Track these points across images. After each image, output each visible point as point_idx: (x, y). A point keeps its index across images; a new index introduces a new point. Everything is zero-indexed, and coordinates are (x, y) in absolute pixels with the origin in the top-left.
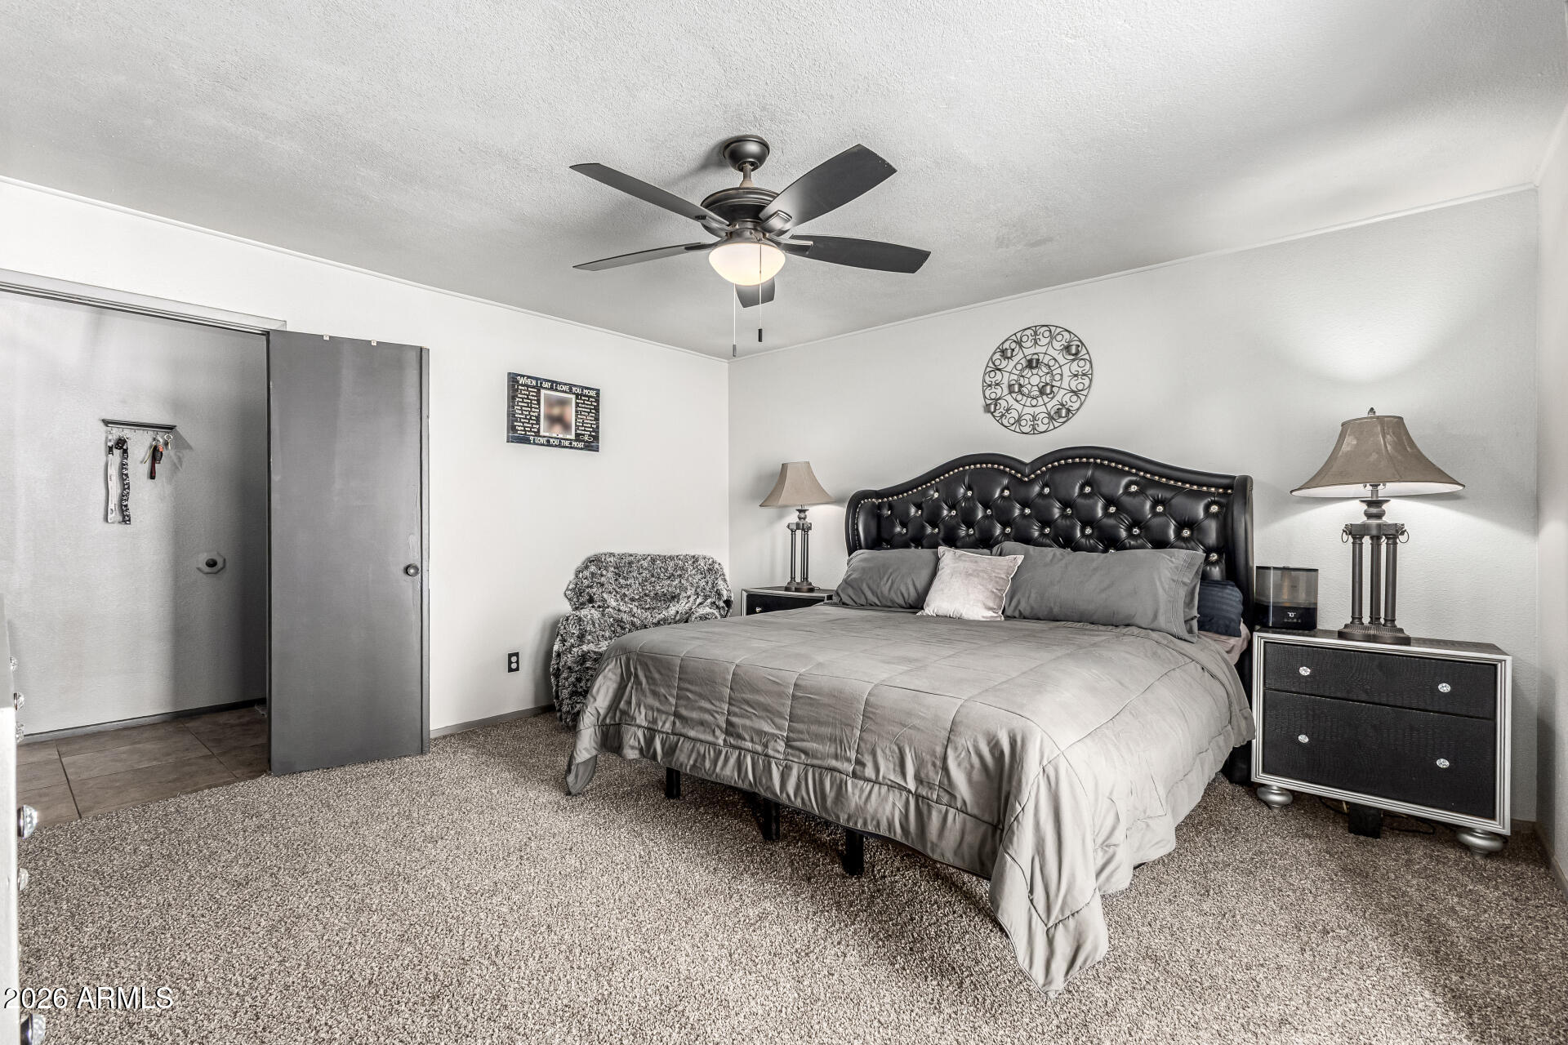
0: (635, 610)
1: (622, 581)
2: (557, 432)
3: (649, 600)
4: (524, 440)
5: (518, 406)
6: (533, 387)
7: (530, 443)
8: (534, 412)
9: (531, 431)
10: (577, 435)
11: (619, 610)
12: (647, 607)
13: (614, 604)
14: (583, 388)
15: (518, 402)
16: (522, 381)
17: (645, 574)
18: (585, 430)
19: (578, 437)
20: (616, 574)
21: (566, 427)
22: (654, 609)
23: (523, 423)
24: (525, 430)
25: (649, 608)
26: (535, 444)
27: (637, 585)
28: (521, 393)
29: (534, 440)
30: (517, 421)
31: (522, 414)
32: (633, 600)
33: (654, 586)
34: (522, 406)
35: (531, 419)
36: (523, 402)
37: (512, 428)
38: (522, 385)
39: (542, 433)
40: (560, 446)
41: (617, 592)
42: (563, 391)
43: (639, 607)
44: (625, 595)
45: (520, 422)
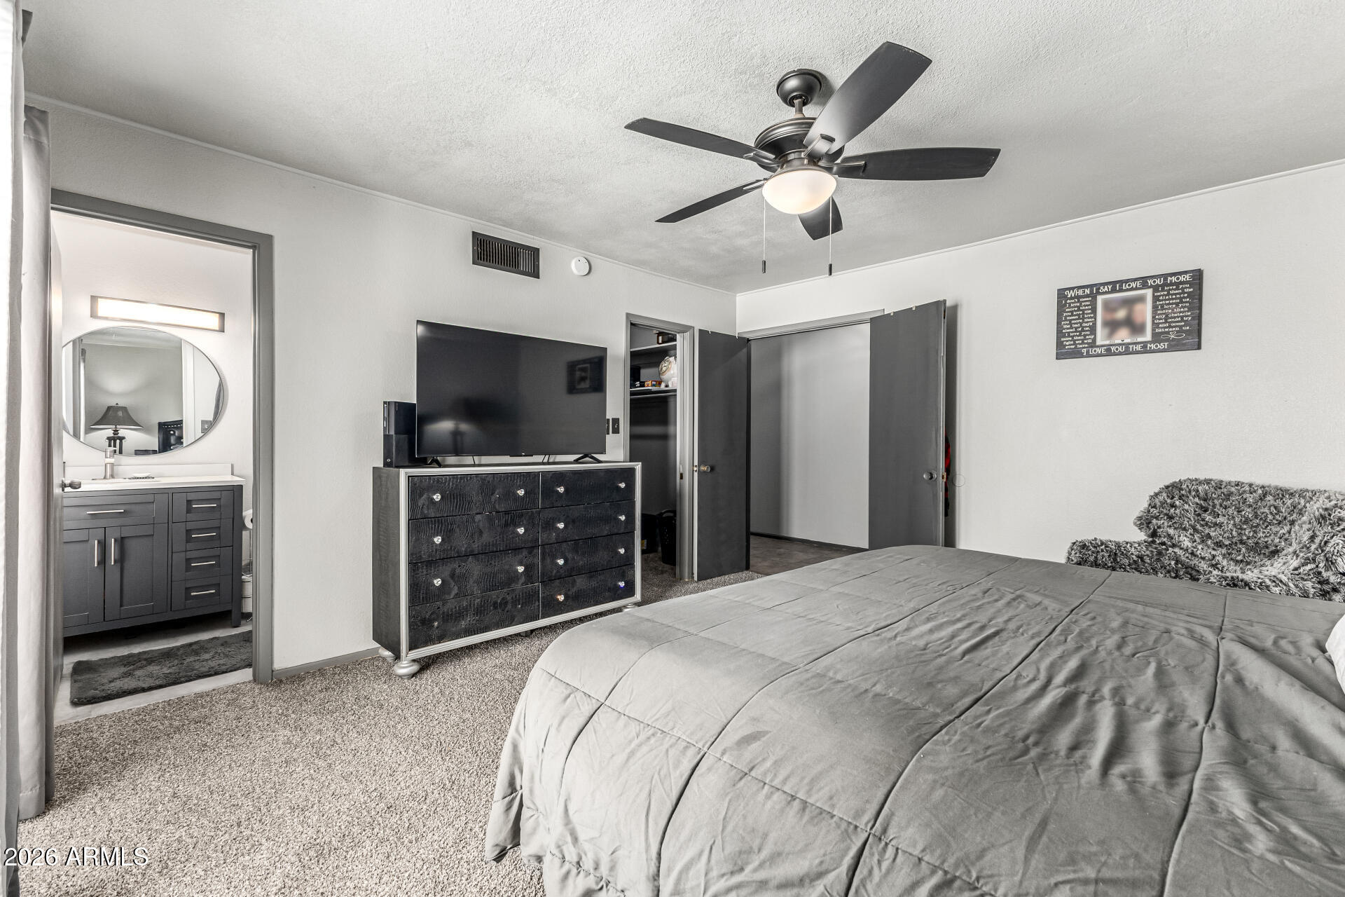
0: (1220, 558)
1: (1208, 518)
2: (1123, 336)
3: (1244, 550)
4: (1076, 354)
5: (1066, 320)
6: (1087, 296)
7: (1083, 357)
8: (1087, 322)
9: (1083, 343)
10: (1154, 335)
11: (1192, 554)
12: (1239, 558)
13: (1186, 543)
14: (1165, 276)
15: (1066, 316)
16: (1070, 294)
17: (1248, 512)
18: (1170, 327)
19: (1157, 337)
20: (1202, 507)
21: (1137, 328)
22: (1248, 563)
23: (1073, 337)
24: (1075, 344)
25: (1242, 561)
26: (1089, 356)
27: (1230, 526)
28: (1070, 307)
29: (1088, 352)
30: (1064, 337)
31: (1071, 328)
32: (1219, 545)
33: (1255, 532)
34: (1070, 320)
35: (1083, 330)
36: (1072, 315)
37: (1060, 345)
38: (1071, 298)
39: (1099, 342)
40: (1127, 352)
41: (1196, 530)
42: (1132, 289)
43: (1227, 556)
44: (1209, 536)
45: (1069, 336)
